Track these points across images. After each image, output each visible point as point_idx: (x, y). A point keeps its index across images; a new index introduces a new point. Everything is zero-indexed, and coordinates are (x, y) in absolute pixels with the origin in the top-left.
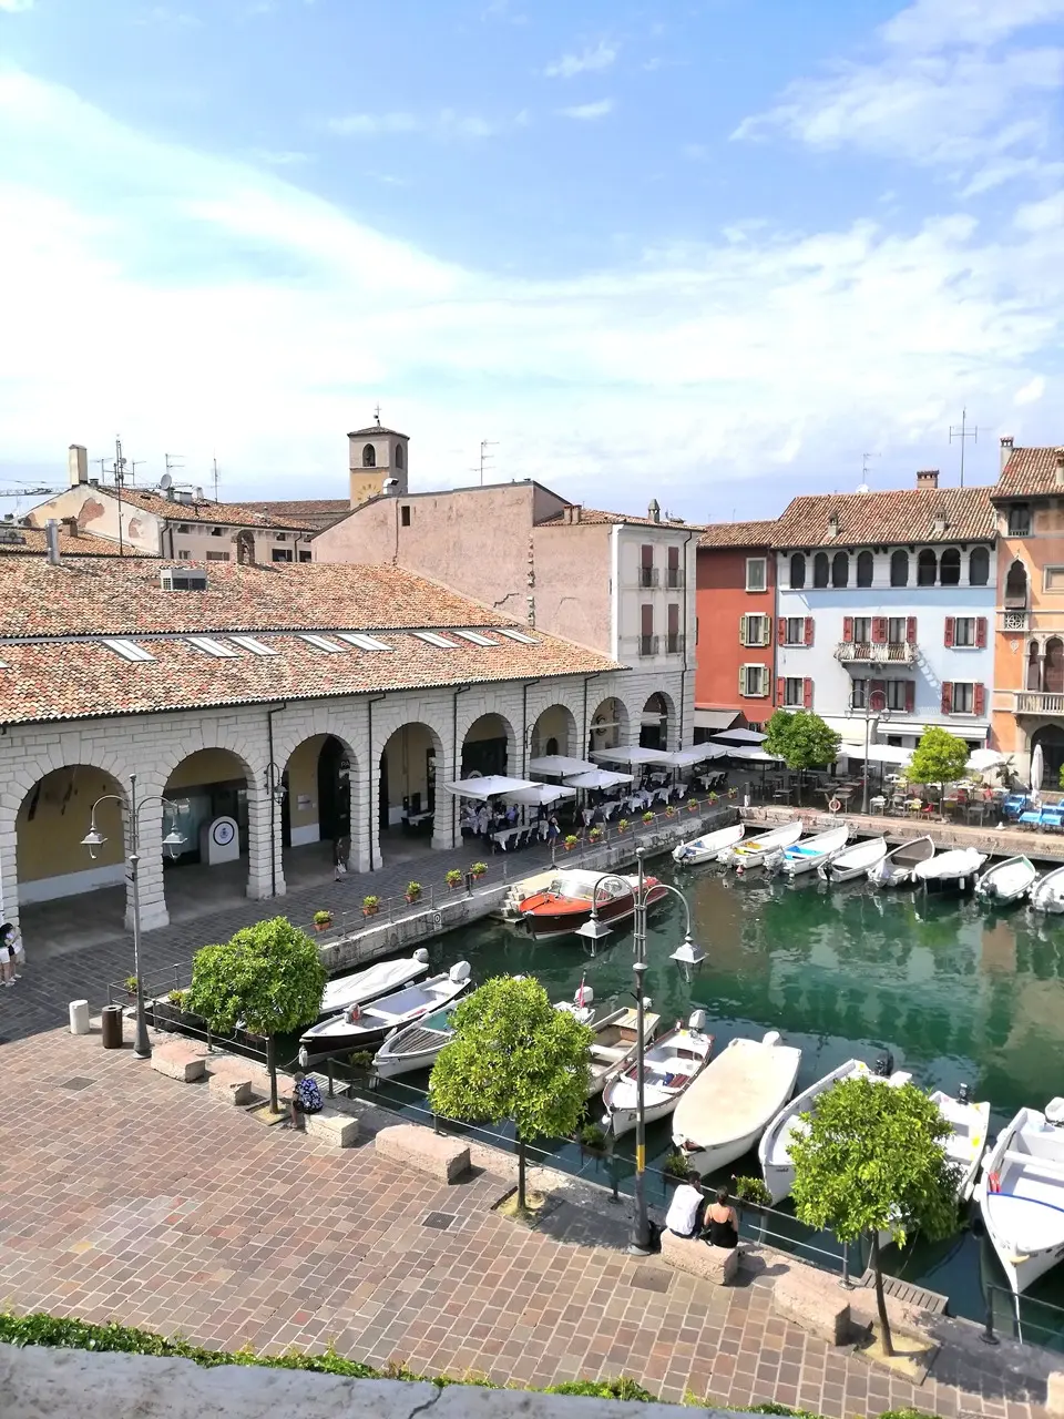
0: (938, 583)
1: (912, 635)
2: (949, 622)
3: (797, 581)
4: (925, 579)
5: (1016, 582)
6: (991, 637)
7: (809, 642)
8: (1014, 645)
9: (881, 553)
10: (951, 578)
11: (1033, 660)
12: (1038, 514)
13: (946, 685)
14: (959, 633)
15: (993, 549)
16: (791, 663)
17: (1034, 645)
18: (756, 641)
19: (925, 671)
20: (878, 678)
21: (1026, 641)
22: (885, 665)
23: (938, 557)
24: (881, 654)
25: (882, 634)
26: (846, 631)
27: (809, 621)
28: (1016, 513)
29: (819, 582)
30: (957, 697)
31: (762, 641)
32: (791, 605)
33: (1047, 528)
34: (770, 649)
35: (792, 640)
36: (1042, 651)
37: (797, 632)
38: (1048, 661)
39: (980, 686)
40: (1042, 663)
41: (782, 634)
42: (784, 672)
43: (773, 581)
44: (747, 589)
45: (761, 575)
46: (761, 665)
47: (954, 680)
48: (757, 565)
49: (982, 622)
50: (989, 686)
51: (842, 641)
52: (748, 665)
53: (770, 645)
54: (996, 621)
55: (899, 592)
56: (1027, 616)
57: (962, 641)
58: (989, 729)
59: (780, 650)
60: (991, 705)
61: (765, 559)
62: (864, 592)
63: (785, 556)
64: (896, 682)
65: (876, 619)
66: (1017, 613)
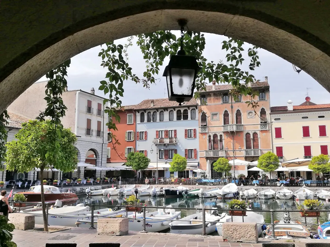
0: (182, 119)
1: (175, 135)
2: (186, 130)
3: (142, 120)
4: (179, 118)
5: (204, 118)
6: (198, 134)
7: (146, 139)
8: (204, 137)
9: (166, 111)
10: (186, 118)
11: (210, 141)
12: (208, 98)
13: (186, 150)
14: (189, 134)
15: (197, 109)
16: (141, 146)
17: (210, 136)
18: (130, 140)
19: (180, 146)
20: (166, 149)
21: (208, 135)
22: (168, 144)
23: (182, 112)
24: (167, 141)
25: (167, 135)
26: (157, 135)
27: (146, 132)
28: (202, 99)
29: (149, 120)
30: (190, 153)
31: (132, 139)
32: (141, 127)
33: (211, 102)
34: (135, 142)
35: (141, 139)
36: (212, 138)
37: (142, 136)
38: (214, 141)
39: (195, 150)
40: (212, 142)
41: (138, 137)
42: (139, 149)
43: (135, 120)
44: (127, 123)
45: (132, 119)
46: (132, 147)
47: (188, 149)
48: (130, 116)
49: (195, 130)
50: (198, 150)
51: (155, 138)
52: (128, 147)
53: (134, 140)
54: (199, 130)
55: (171, 123)
56: (207, 128)
57: (190, 137)
58: (199, 163)
59: (137, 142)
60: (199, 156)
61: (133, 114)
62: (162, 123)
63: (139, 113)
64: (172, 150)
65: (165, 131)
66: (204, 127)
